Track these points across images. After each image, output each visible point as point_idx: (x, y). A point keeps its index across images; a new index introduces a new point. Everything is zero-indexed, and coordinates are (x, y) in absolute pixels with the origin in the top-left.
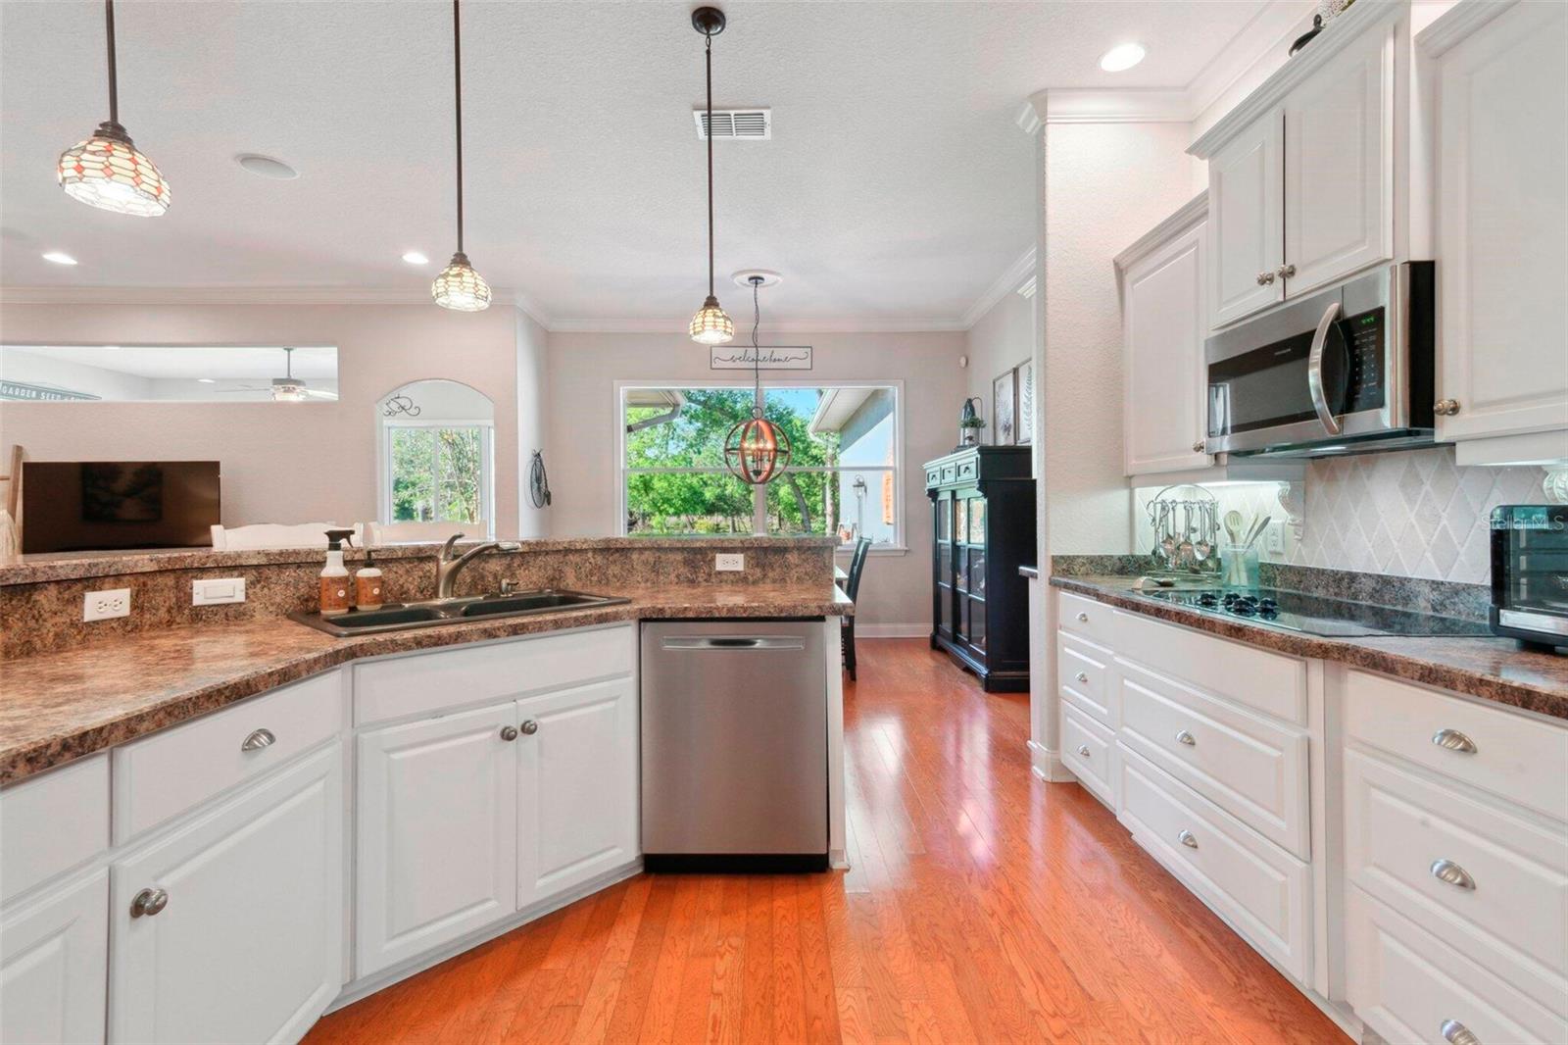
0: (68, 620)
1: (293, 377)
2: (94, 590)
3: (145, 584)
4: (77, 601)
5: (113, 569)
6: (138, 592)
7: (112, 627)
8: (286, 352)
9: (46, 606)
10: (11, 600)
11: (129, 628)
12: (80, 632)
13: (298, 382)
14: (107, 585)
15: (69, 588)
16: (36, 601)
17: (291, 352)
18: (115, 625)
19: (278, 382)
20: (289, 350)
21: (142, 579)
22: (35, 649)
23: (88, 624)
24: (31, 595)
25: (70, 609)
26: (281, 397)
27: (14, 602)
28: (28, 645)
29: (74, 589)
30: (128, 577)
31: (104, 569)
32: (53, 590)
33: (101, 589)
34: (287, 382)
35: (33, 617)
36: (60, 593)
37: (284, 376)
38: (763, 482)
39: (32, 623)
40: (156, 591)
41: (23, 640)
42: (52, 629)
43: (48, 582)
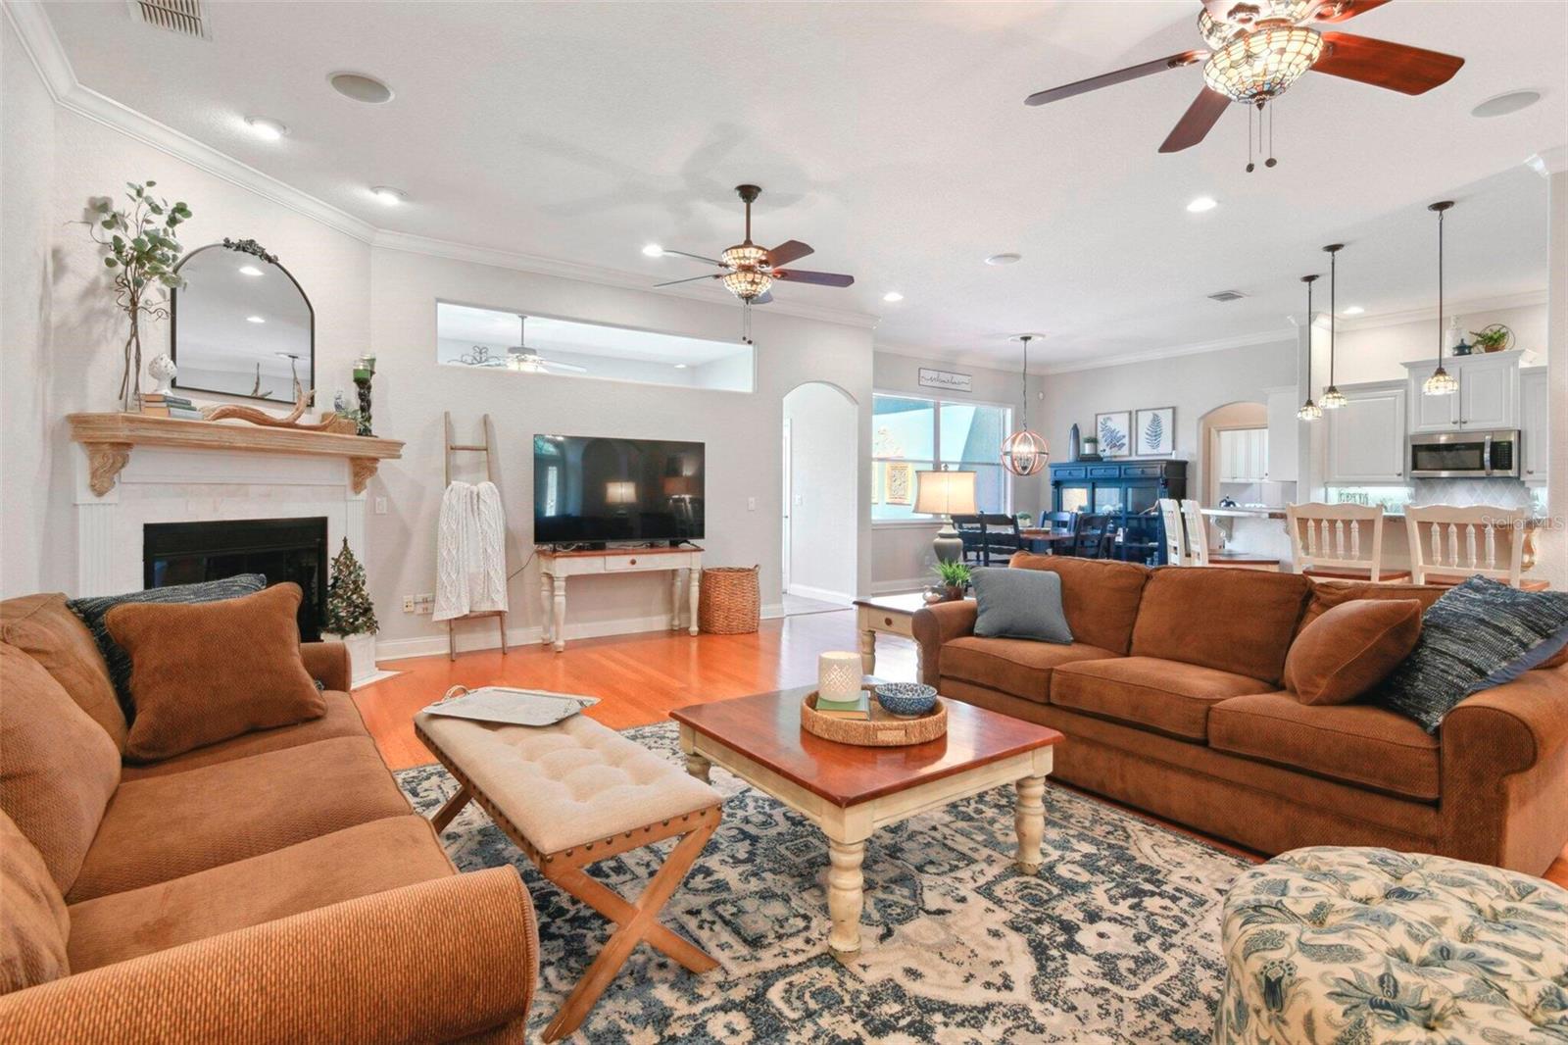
1: (526, 346)
8: (520, 320)
13: (533, 352)
17: (525, 320)
19: (512, 350)
20: (523, 318)
26: (513, 366)
34: (521, 351)
37: (518, 344)
38: (1028, 474)
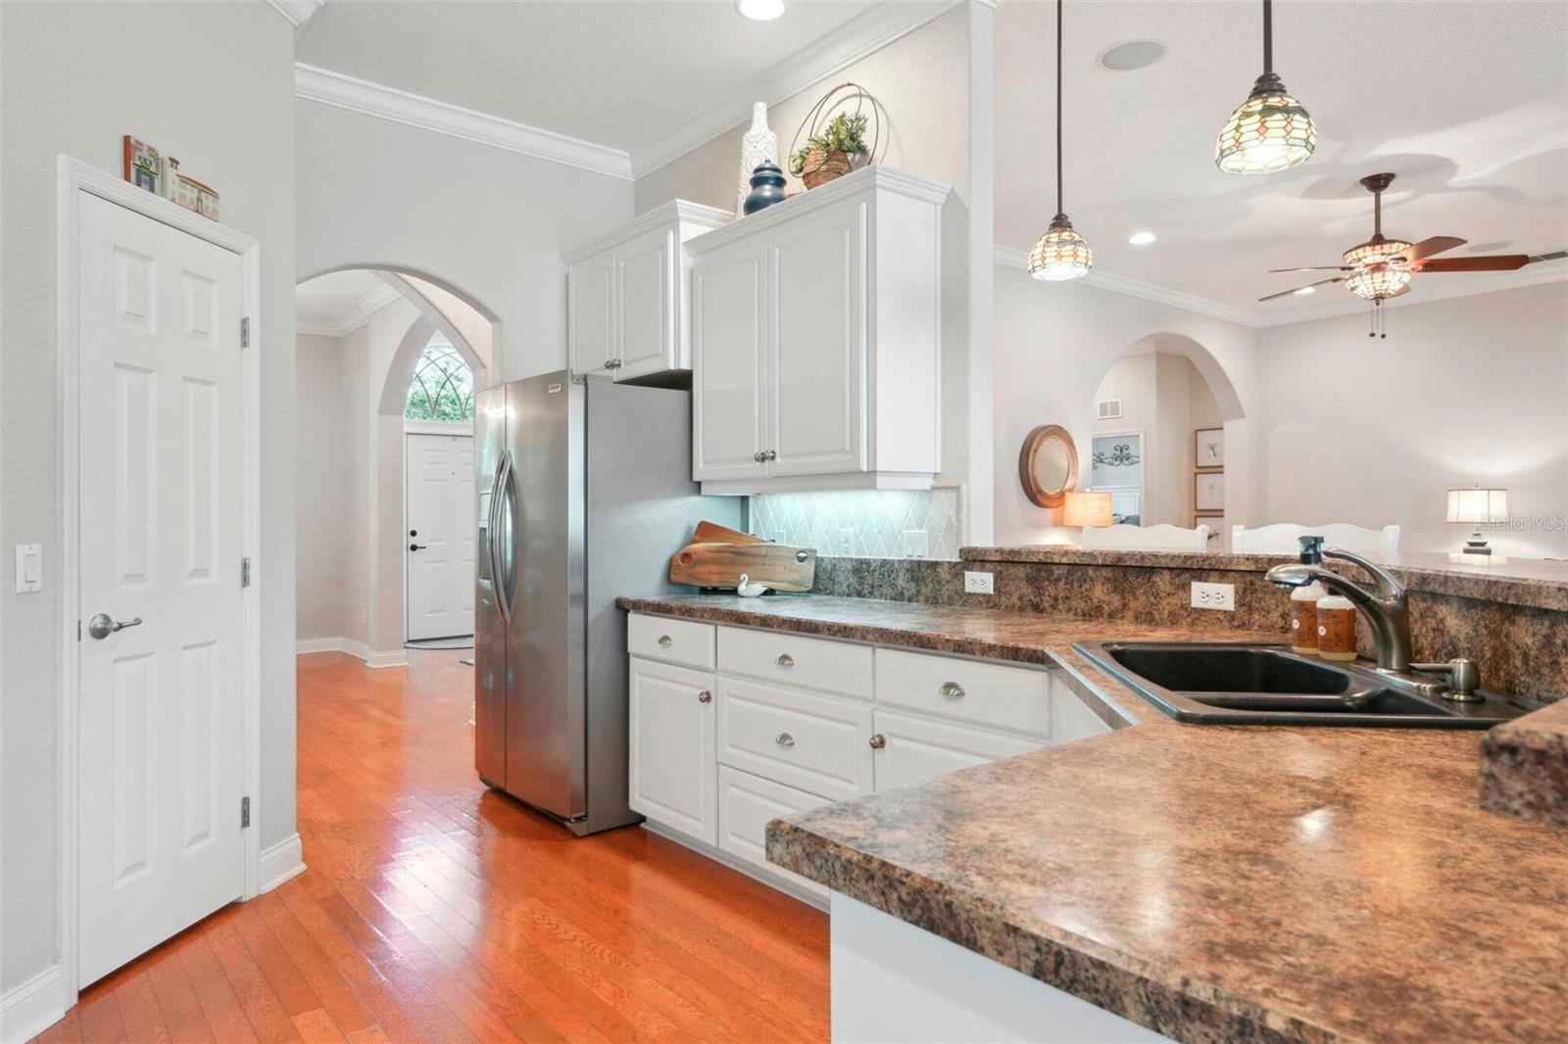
0: (1179, 603)
2: (1200, 580)
3: (1252, 583)
4: (1185, 587)
5: (1206, 563)
6: (1245, 590)
7: (1218, 619)
9: (1162, 587)
10: (1137, 578)
11: (1236, 623)
12: (1189, 615)
14: (1212, 578)
15: (1179, 575)
16: (1154, 582)
18: (1221, 617)
21: (1249, 578)
22: (1154, 619)
23: (1196, 610)
24: (1150, 576)
25: (1181, 593)
27: (1139, 580)
28: (1149, 615)
29: (1183, 577)
30: (1233, 574)
31: (1198, 562)
32: (1167, 575)
33: (1206, 581)
35: (1153, 594)
36: (1172, 578)
39: (1152, 599)
40: (1266, 592)
41: (1147, 610)
42: (1167, 607)
43: (1163, 568)
